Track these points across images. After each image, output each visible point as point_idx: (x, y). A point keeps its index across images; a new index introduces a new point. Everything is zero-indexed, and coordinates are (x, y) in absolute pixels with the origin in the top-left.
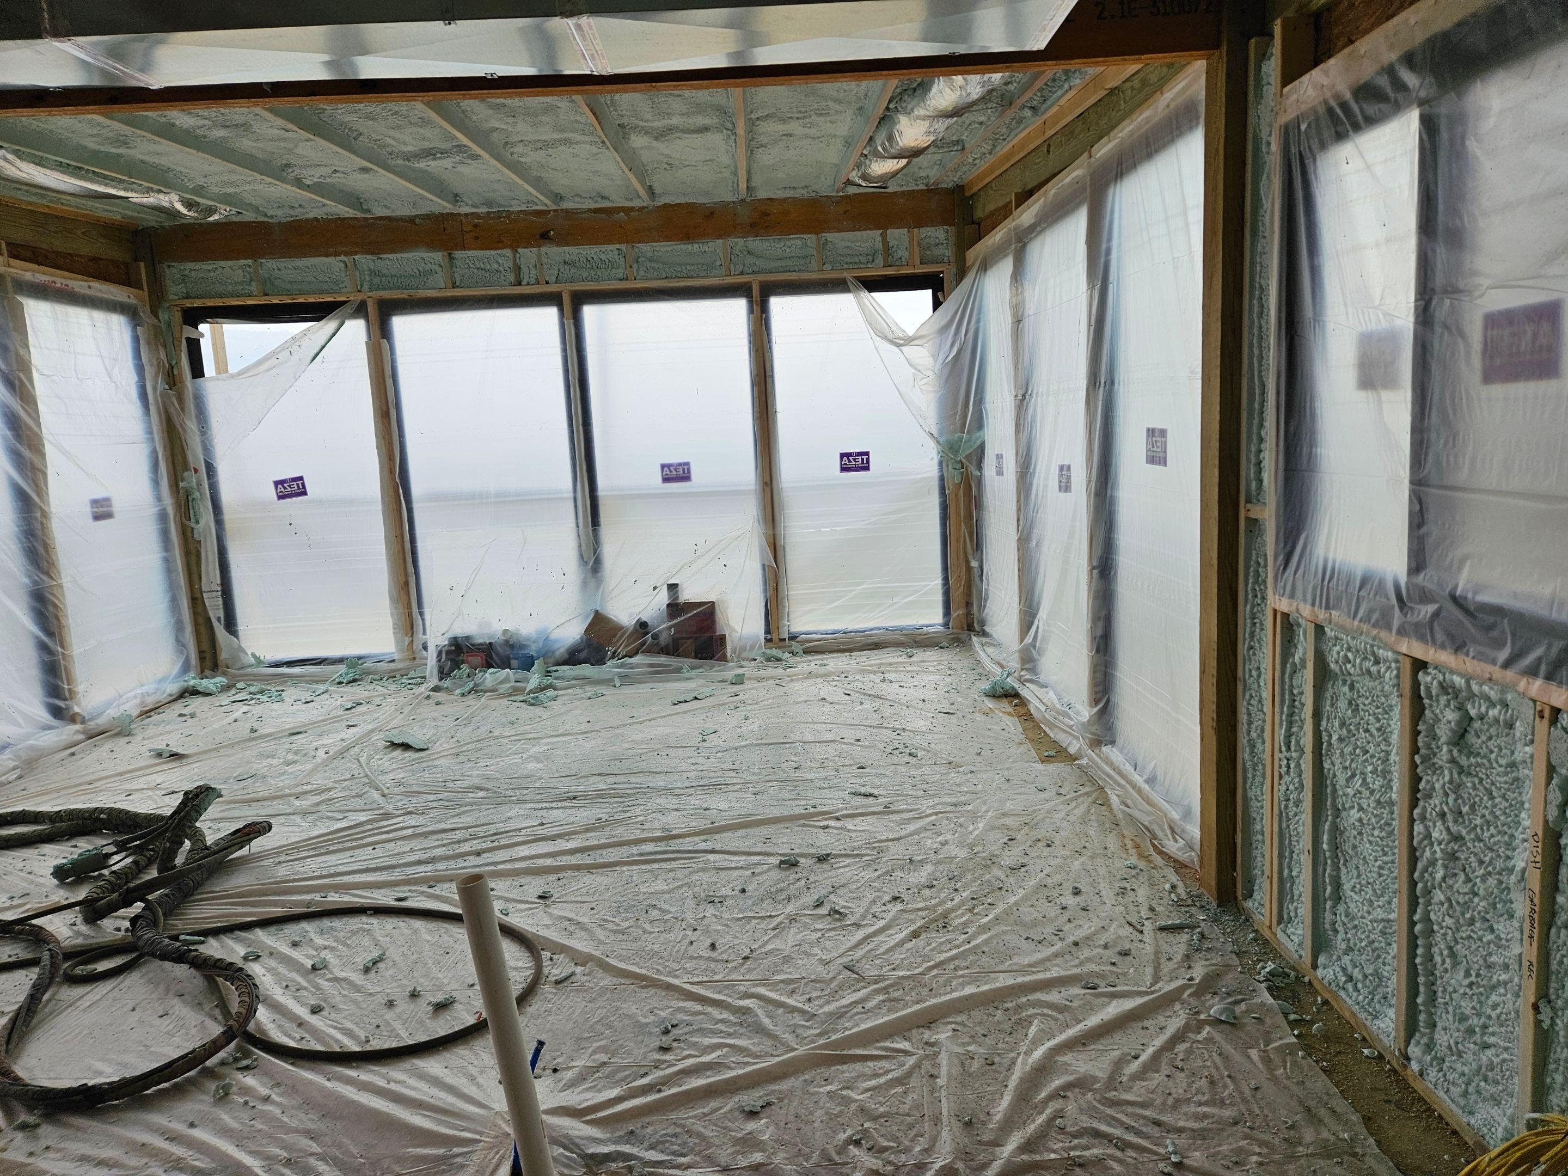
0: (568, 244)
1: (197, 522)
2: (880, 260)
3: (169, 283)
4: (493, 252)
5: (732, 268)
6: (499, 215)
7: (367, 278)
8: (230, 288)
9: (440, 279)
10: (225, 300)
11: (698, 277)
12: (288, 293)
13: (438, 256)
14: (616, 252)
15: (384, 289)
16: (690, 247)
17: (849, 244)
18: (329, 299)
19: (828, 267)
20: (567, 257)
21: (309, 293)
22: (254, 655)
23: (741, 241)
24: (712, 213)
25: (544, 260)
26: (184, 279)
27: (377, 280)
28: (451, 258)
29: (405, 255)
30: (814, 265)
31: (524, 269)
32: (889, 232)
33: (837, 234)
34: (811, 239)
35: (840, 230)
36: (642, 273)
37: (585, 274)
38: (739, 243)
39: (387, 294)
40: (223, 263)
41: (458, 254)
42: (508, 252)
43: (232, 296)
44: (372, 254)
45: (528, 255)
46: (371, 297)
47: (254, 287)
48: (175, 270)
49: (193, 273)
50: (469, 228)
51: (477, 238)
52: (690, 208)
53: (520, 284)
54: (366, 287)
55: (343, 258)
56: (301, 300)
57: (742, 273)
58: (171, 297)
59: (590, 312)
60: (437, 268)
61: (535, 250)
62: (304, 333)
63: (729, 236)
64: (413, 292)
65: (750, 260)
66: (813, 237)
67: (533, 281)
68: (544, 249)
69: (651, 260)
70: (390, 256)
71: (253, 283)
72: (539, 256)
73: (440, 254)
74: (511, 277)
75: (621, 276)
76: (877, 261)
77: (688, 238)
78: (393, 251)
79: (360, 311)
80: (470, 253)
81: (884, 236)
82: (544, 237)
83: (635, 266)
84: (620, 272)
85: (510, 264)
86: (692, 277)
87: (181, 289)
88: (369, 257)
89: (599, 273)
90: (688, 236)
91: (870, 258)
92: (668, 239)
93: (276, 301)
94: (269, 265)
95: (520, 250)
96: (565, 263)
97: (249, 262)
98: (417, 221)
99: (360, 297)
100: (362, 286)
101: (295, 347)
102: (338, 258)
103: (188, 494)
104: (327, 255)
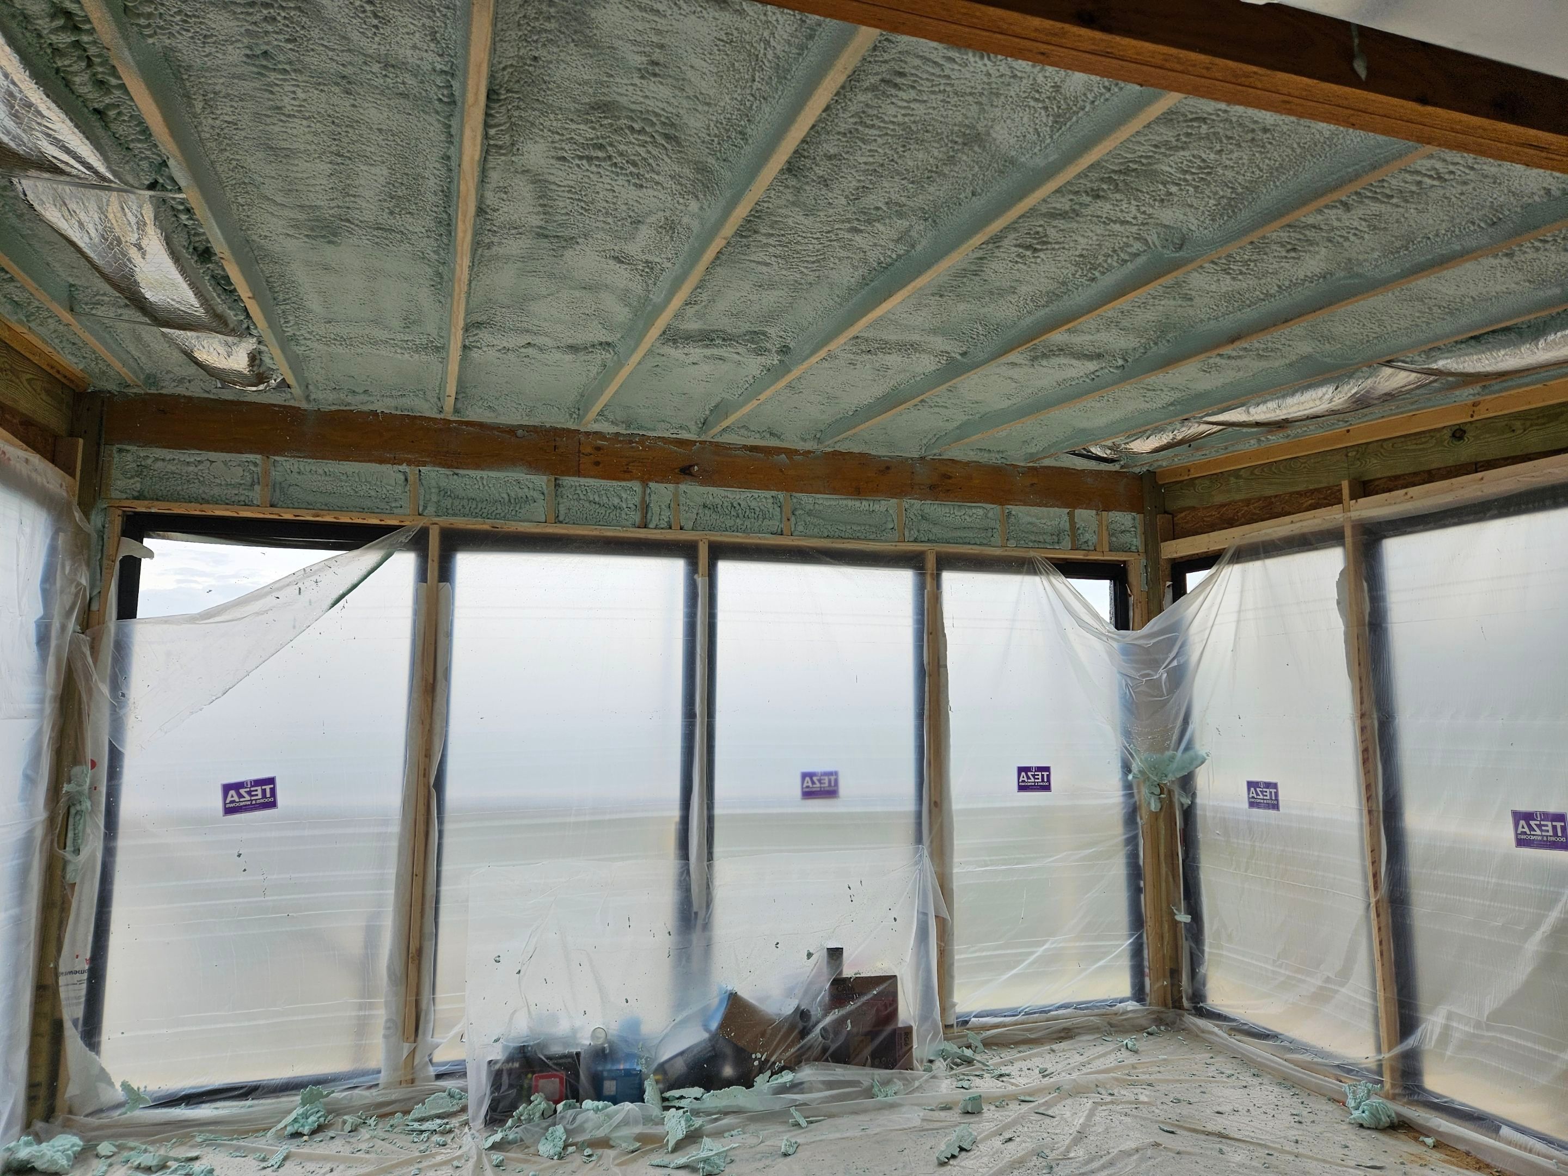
0: (714, 485)
1: (77, 851)
2: (1067, 543)
3: (115, 473)
4: (615, 483)
5: (907, 533)
6: (630, 439)
7: (434, 498)
8: (216, 491)
9: (540, 509)
10: (205, 506)
11: (866, 539)
12: (309, 506)
13: (542, 480)
14: (771, 501)
15: (454, 515)
16: (857, 503)
17: (1034, 520)
18: (374, 521)
19: (1012, 543)
20: (710, 500)
21: (341, 509)
22: (126, 1086)
23: (917, 504)
24: (888, 468)
25: (682, 500)
26: (141, 470)
27: (448, 502)
28: (557, 485)
29: (493, 474)
30: (997, 540)
31: (654, 507)
32: (1077, 512)
33: (1023, 508)
34: (994, 510)
35: (1025, 504)
36: (800, 528)
37: (729, 523)
38: (915, 505)
39: (460, 523)
40: (213, 455)
41: (569, 481)
42: (636, 486)
43: (216, 501)
44: (449, 467)
45: (661, 492)
46: (436, 524)
47: (257, 494)
48: (129, 457)
49: (159, 464)
50: (588, 450)
51: (597, 464)
52: (863, 460)
53: (645, 527)
54: (431, 509)
55: (404, 467)
56: (329, 518)
57: (915, 541)
58: (115, 494)
59: (727, 570)
60: (536, 495)
61: (671, 487)
62: (327, 564)
63: (905, 495)
64: (499, 523)
65: (925, 526)
66: (997, 508)
67: (664, 524)
68: (683, 487)
69: (809, 513)
70: (472, 473)
71: (257, 487)
72: (676, 495)
73: (545, 478)
74: (637, 517)
75: (775, 530)
76: (1064, 543)
77: (859, 494)
78: (478, 467)
79: (418, 543)
80: (583, 481)
81: (1071, 516)
82: (686, 472)
83: (793, 519)
84: (774, 524)
85: (637, 500)
86: (858, 538)
87: (136, 484)
88: (443, 471)
89: (747, 523)
90: (858, 492)
91: (1056, 539)
92: (834, 491)
93: (288, 516)
94: (287, 466)
95: (652, 484)
96: (705, 506)
97: (257, 458)
98: (520, 432)
99: (421, 523)
100: (425, 507)
101: (309, 583)
102: (396, 467)
103: (73, 801)
104: (381, 462)
